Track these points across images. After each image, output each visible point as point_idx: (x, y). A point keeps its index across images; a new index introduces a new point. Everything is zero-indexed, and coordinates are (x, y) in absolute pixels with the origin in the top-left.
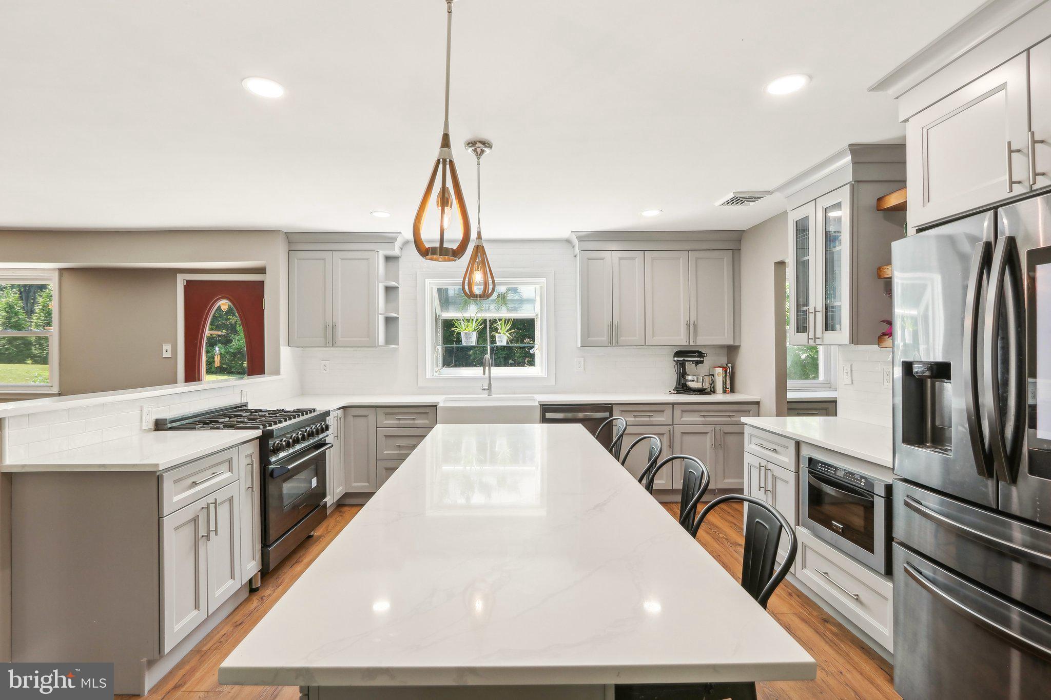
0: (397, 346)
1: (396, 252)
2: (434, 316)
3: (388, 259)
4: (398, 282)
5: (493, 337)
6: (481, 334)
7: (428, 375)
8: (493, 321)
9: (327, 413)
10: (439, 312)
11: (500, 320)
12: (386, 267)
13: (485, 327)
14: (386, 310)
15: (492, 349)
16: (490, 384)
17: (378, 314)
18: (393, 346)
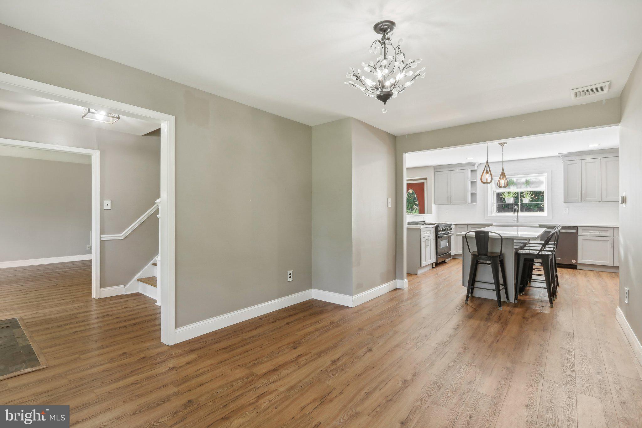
0: (476, 204)
1: (476, 168)
2: (492, 192)
3: (472, 171)
4: (476, 180)
5: (521, 200)
6: (516, 198)
7: (489, 215)
8: (522, 193)
9: (451, 225)
10: (495, 190)
11: (525, 192)
12: (471, 174)
13: (518, 195)
14: (471, 190)
15: (521, 205)
16: (518, 218)
17: (468, 192)
18: (474, 204)
